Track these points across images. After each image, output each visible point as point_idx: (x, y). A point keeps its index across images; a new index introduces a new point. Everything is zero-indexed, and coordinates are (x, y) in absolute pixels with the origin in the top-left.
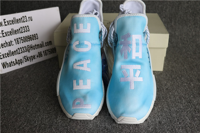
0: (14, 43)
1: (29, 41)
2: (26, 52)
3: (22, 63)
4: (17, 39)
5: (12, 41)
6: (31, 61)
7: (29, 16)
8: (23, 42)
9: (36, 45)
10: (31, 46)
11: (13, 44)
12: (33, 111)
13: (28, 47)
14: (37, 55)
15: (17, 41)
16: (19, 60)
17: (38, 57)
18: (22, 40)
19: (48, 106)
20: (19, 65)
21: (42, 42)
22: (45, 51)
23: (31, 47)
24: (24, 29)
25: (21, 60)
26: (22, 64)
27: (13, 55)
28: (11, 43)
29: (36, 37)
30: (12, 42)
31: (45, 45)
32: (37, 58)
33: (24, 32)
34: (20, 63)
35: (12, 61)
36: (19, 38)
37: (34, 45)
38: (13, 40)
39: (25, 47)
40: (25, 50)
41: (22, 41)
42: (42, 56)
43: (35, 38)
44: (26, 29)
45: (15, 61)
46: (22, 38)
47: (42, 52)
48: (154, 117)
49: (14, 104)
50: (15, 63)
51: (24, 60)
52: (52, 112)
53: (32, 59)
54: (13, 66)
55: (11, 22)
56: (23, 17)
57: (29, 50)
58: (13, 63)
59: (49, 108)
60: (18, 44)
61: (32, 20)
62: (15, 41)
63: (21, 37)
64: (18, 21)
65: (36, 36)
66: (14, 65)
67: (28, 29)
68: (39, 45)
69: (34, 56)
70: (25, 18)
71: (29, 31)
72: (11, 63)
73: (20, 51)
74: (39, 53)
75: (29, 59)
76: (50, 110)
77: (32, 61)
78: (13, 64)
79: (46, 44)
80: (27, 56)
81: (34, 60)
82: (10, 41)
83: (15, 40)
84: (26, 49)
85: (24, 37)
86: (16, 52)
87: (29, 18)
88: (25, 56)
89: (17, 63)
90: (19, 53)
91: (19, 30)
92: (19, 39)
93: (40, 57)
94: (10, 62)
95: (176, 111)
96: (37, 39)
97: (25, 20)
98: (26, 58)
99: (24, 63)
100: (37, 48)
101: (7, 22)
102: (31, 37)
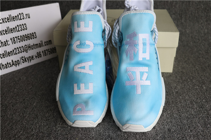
0: (10, 42)
1: (27, 40)
2: (23, 52)
3: (19, 64)
4: (13, 38)
5: (7, 40)
6: (29, 62)
7: (27, 13)
8: (20, 42)
9: (35, 44)
10: (29, 46)
11: (8, 44)
12: (30, 118)
13: (26, 47)
14: (36, 55)
15: (13, 41)
16: (15, 62)
17: (37, 58)
18: (19, 39)
19: (47, 112)
20: (16, 66)
21: (41, 41)
22: (45, 51)
23: (29, 47)
24: (21, 28)
25: (18, 61)
26: (19, 66)
27: (10, 56)
28: (6, 42)
29: (35, 36)
30: (8, 42)
31: (44, 44)
32: (36, 58)
33: (21, 30)
34: (17, 65)
35: (9, 63)
36: (16, 37)
37: (33, 45)
38: (9, 39)
39: (22, 47)
40: (22, 50)
41: (19, 40)
42: (41, 57)
43: (33, 37)
44: (23, 27)
45: (11, 62)
46: (19, 38)
47: (41, 52)
48: (163, 124)
49: (10, 110)
50: (11, 64)
51: (22, 61)
52: (51, 119)
53: (30, 60)
54: (9, 67)
55: (6, 20)
56: (20, 14)
57: (27, 50)
58: (9, 64)
59: (47, 114)
60: (15, 43)
61: (29, 18)
62: (11, 41)
63: (18, 36)
64: (14, 19)
65: (34, 35)
66: (11, 67)
67: (25, 28)
68: (37, 44)
69: (32, 56)
70: (22, 15)
71: (26, 29)
72: (7, 65)
73: (17, 52)
74: (38, 53)
75: (27, 59)
76: (49, 117)
77: (30, 62)
78: (9, 66)
79: (46, 44)
80: (24, 57)
81: (32, 61)
82: (6, 41)
83: (11, 39)
84: (23, 49)
85: (21, 36)
86: (13, 52)
87: (26, 15)
88: (22, 57)
89: (14, 64)
90: (16, 54)
91: (15, 29)
92: (16, 39)
93: (39, 58)
94: (6, 63)
95: (187, 117)
96: (36, 38)
97: (22, 17)
98: (24, 59)
99: (21, 64)
100: (35, 47)
101: (1, 20)
102: (28, 36)
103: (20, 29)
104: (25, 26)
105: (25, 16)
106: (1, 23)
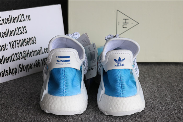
0: (8, 47)
1: (26, 45)
2: (22, 59)
3: (16, 73)
4: (12, 42)
5: (6, 44)
6: (26, 72)
8: (18, 47)
9: (34, 51)
10: (28, 52)
11: (7, 49)
13: (25, 53)
14: (34, 63)
15: (12, 45)
16: (13, 69)
17: (36, 66)
18: (18, 43)
20: (13, 75)
21: (40, 48)
22: (44, 59)
23: (28, 54)
24: (21, 30)
25: (16, 68)
26: (16, 75)
27: (7, 62)
28: (5, 46)
29: (34, 41)
30: (6, 46)
31: (43, 51)
32: (34, 67)
33: (21, 34)
34: (14, 73)
35: (6, 70)
36: (15, 41)
37: (32, 51)
38: (7, 43)
39: (21, 52)
40: (21, 57)
41: (18, 45)
42: (39, 66)
43: (32, 42)
44: (23, 30)
45: (8, 70)
46: (18, 42)
47: (40, 60)
50: (8, 72)
51: (19, 69)
53: (28, 69)
54: (6, 76)
55: (6, 21)
56: (20, 15)
57: (26, 57)
58: (6, 72)
60: (13, 48)
61: (30, 20)
62: (10, 44)
63: (17, 40)
64: (14, 20)
65: (34, 39)
66: (7, 75)
67: (25, 31)
68: (37, 51)
69: (31, 64)
70: (22, 17)
71: (26, 33)
72: (4, 73)
73: (15, 58)
74: (36, 61)
75: (24, 68)
77: (28, 71)
78: (6, 74)
79: (45, 51)
80: (22, 64)
81: (30, 70)
82: (4, 45)
83: (10, 43)
84: (21, 55)
85: (20, 40)
86: (11, 58)
87: (27, 16)
88: (20, 65)
89: (10, 72)
90: (14, 60)
91: (15, 32)
92: (14, 43)
93: (37, 67)
94: (3, 71)
96: (35, 43)
97: (22, 19)
98: (21, 67)
99: (18, 73)
100: (34, 55)
101: (2, 20)
102: (28, 40)
103: (20, 32)
104: (25, 29)
105: (25, 17)
106: (1, 24)
